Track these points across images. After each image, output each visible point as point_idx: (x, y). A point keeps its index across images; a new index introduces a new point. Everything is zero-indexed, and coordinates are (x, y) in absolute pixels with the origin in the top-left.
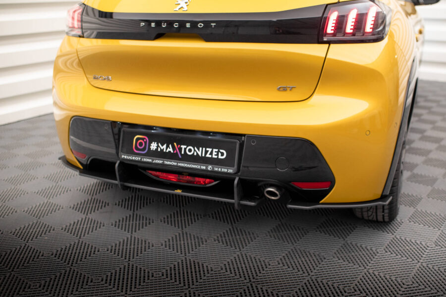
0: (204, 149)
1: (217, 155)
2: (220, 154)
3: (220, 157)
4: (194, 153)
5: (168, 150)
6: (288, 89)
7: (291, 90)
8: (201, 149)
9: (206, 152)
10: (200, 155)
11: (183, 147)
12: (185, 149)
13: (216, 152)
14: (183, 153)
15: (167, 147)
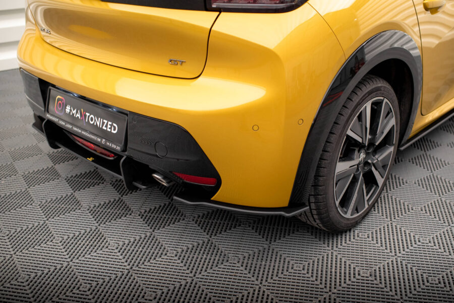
0: (102, 120)
1: (111, 128)
2: (113, 128)
3: (113, 131)
4: (94, 123)
5: (77, 115)
6: (179, 63)
7: (181, 64)
8: (99, 119)
9: (103, 123)
10: (98, 125)
11: (88, 114)
12: (89, 117)
13: (110, 125)
14: (87, 121)
15: (77, 112)
